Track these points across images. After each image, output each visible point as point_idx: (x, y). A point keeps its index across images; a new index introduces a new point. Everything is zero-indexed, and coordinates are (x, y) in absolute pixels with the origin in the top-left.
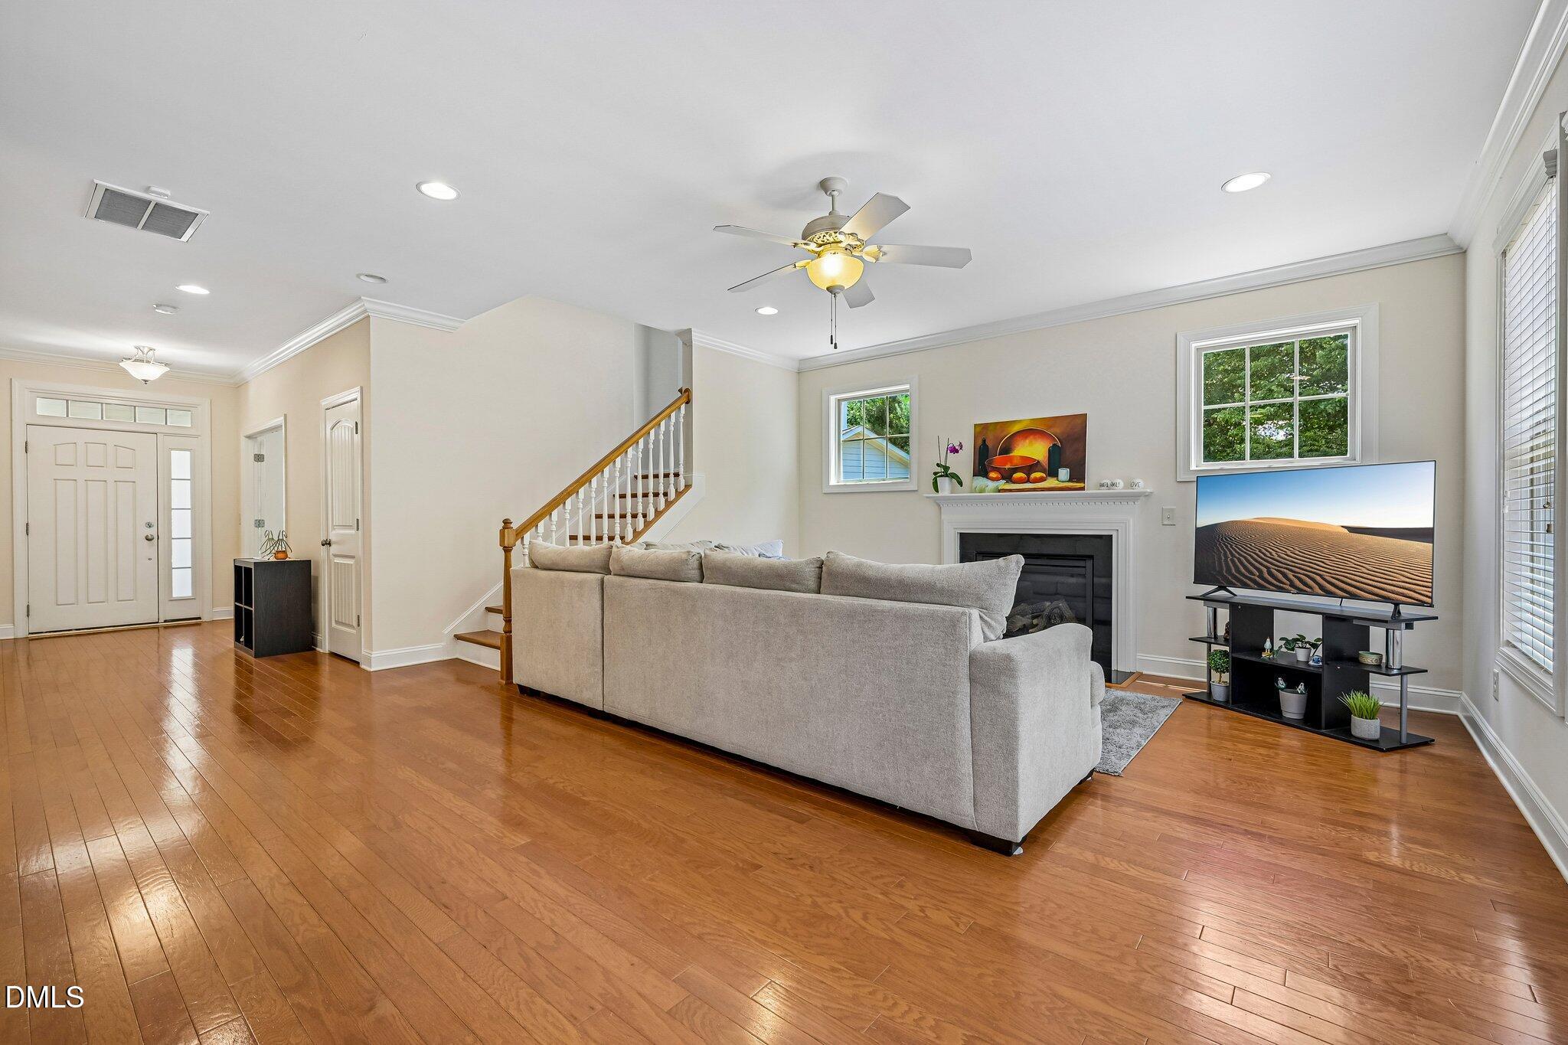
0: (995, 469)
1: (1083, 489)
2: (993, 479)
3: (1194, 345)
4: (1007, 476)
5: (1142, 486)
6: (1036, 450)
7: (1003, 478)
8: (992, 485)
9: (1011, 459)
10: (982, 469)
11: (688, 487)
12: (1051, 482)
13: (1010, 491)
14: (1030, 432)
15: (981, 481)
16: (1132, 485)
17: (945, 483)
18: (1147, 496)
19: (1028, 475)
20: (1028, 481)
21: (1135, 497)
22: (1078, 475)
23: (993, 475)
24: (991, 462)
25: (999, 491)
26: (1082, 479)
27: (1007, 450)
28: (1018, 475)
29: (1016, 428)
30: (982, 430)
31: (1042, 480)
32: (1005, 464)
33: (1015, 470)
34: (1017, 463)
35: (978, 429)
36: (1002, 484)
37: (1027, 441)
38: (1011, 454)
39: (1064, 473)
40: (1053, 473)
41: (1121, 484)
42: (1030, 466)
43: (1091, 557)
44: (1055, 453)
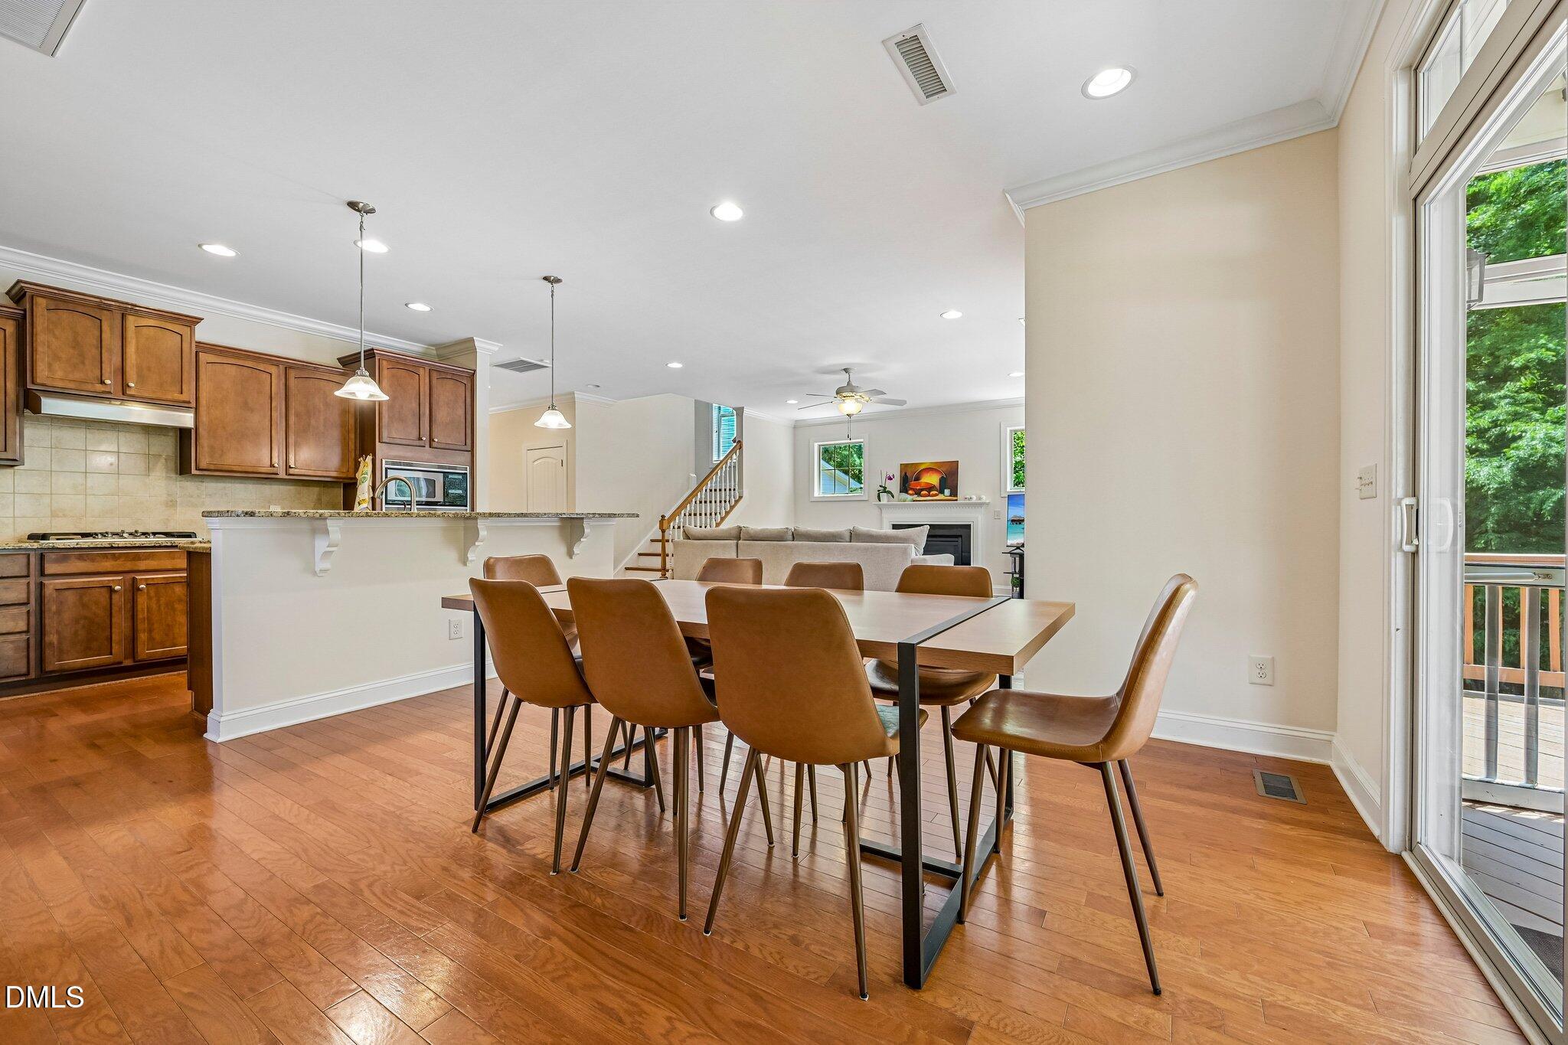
0: (911, 489)
1: (957, 500)
2: (911, 495)
3: (1009, 429)
4: (918, 493)
5: (985, 499)
6: (933, 479)
7: (915, 494)
8: (910, 497)
9: (920, 484)
10: (904, 489)
11: (741, 497)
12: (941, 497)
13: (920, 501)
14: (929, 470)
15: (904, 495)
16: (980, 499)
17: (884, 496)
18: (988, 504)
19: (929, 493)
20: (929, 496)
21: (981, 504)
22: (954, 493)
23: (910, 492)
24: (909, 485)
25: (914, 501)
26: (956, 495)
27: (917, 479)
28: (923, 492)
29: (923, 467)
30: (904, 467)
31: (936, 495)
32: (917, 486)
33: (922, 490)
34: (923, 486)
35: (902, 467)
36: (915, 497)
37: (929, 474)
38: (920, 481)
39: (947, 492)
40: (942, 492)
41: (974, 498)
42: (930, 488)
43: (961, 536)
44: (942, 481)
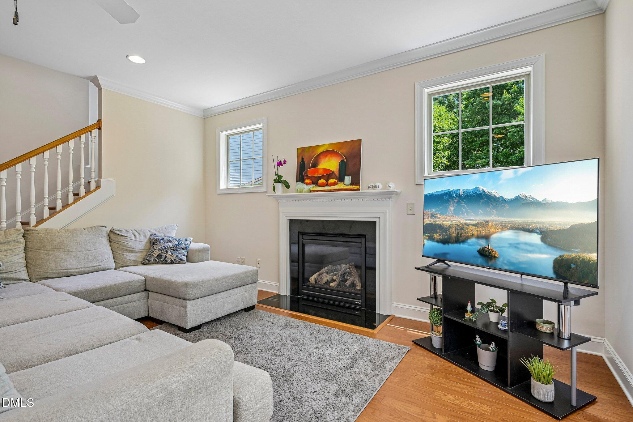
0: (310, 178)
1: (359, 189)
2: (308, 184)
3: (427, 91)
4: (315, 182)
5: (394, 188)
6: (332, 164)
7: (313, 183)
8: (307, 187)
9: (317, 171)
10: (301, 178)
12: (340, 186)
13: (317, 191)
14: (328, 153)
15: (301, 185)
16: (388, 187)
17: (279, 186)
18: (398, 194)
19: (327, 181)
20: (327, 185)
21: (389, 195)
22: (356, 181)
23: (307, 181)
24: (306, 173)
25: (311, 191)
26: (358, 183)
27: (315, 165)
28: (322, 181)
29: (321, 150)
30: (302, 151)
31: (335, 184)
32: (314, 174)
33: (320, 178)
34: (321, 173)
35: (300, 151)
36: (312, 187)
37: (327, 158)
38: (318, 167)
39: (347, 179)
40: (341, 180)
41: (380, 186)
42: (328, 175)
43: (364, 236)
44: (343, 166)
